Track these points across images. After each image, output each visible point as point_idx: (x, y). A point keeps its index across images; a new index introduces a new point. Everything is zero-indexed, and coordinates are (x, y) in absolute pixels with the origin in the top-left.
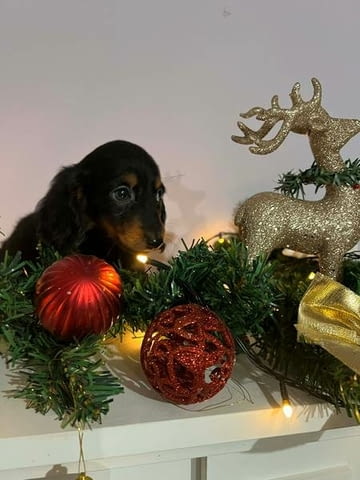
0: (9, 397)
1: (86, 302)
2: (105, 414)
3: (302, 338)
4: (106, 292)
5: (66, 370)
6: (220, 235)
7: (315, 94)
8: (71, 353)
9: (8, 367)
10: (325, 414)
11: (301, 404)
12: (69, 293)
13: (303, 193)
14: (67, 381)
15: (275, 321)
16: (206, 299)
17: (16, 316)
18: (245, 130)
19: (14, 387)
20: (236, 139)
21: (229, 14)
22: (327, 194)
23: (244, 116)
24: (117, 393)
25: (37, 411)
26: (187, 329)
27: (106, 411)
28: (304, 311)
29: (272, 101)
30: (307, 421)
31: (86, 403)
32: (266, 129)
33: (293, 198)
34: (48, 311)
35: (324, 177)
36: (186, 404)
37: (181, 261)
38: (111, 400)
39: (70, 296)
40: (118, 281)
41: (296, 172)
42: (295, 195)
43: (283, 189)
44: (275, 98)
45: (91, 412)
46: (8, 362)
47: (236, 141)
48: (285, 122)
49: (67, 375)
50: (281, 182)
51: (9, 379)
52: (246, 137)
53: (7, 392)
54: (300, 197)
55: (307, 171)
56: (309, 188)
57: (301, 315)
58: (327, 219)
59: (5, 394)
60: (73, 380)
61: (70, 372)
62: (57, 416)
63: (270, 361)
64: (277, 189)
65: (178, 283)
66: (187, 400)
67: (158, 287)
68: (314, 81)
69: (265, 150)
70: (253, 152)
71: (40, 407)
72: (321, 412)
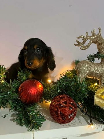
0: (11, 121)
1: (34, 94)
2: (41, 127)
3: (96, 104)
4: (39, 91)
5: (28, 114)
6: (68, 71)
7: (99, 32)
8: (30, 109)
9: (10, 111)
10: (103, 127)
11: (96, 124)
12: (29, 91)
13: (95, 61)
14: (29, 117)
15: (87, 98)
16: (69, 93)
17: (13, 98)
18: (78, 42)
19: (12, 118)
20: (75, 45)
21: (71, 6)
22: (102, 61)
23: (78, 38)
24: (44, 121)
25: (20, 126)
26: (64, 103)
27: (41, 126)
28: (96, 96)
29: (86, 34)
30: (97, 129)
31: (35, 124)
32: (84, 42)
33: (92, 63)
34: (23, 96)
35: (101, 56)
36: (63, 124)
37: (61, 81)
38: (42, 123)
39: (29, 92)
40: (42, 87)
41: (93, 55)
42: (92, 62)
43: (88, 59)
44: (87, 33)
45: (37, 127)
46: (10, 110)
47: (76, 45)
48: (90, 40)
49: (29, 115)
50: (88, 57)
51: (11, 115)
52: (78, 44)
53: (11, 119)
54: (94, 62)
55: (96, 54)
56: (96, 59)
57: (95, 98)
58: (102, 69)
59: (10, 120)
60: (31, 117)
61: (30, 115)
62: (26, 127)
63: (85, 110)
64: (87, 59)
65: (60, 88)
66: (63, 123)
67: (54, 89)
68: (99, 29)
69: (84, 48)
70: (81, 49)
71: (21, 124)
72: (101, 126)
